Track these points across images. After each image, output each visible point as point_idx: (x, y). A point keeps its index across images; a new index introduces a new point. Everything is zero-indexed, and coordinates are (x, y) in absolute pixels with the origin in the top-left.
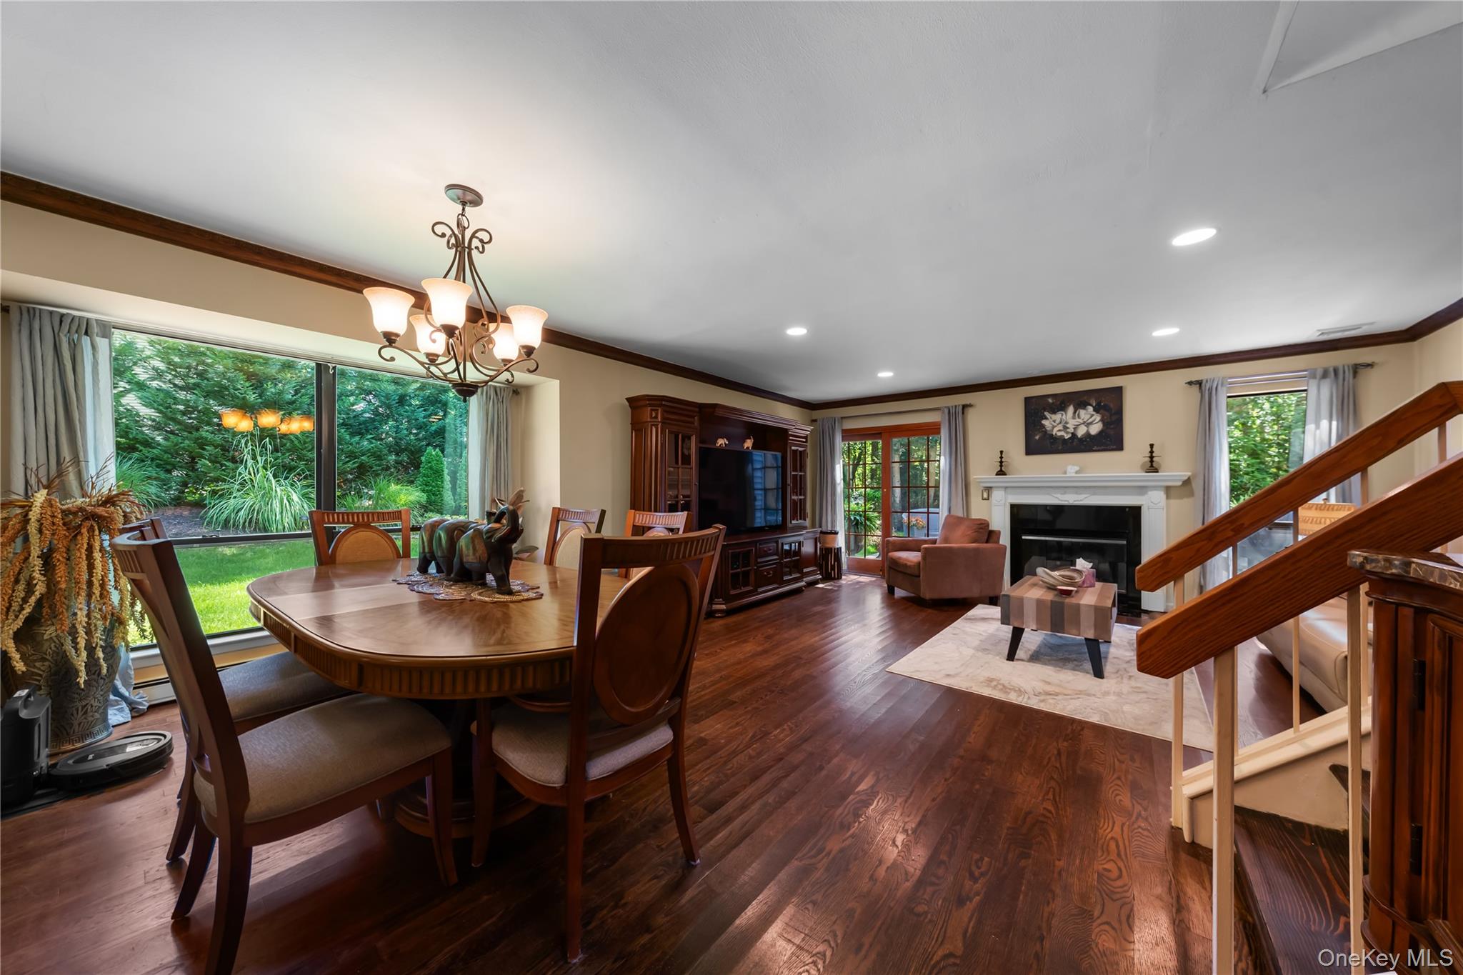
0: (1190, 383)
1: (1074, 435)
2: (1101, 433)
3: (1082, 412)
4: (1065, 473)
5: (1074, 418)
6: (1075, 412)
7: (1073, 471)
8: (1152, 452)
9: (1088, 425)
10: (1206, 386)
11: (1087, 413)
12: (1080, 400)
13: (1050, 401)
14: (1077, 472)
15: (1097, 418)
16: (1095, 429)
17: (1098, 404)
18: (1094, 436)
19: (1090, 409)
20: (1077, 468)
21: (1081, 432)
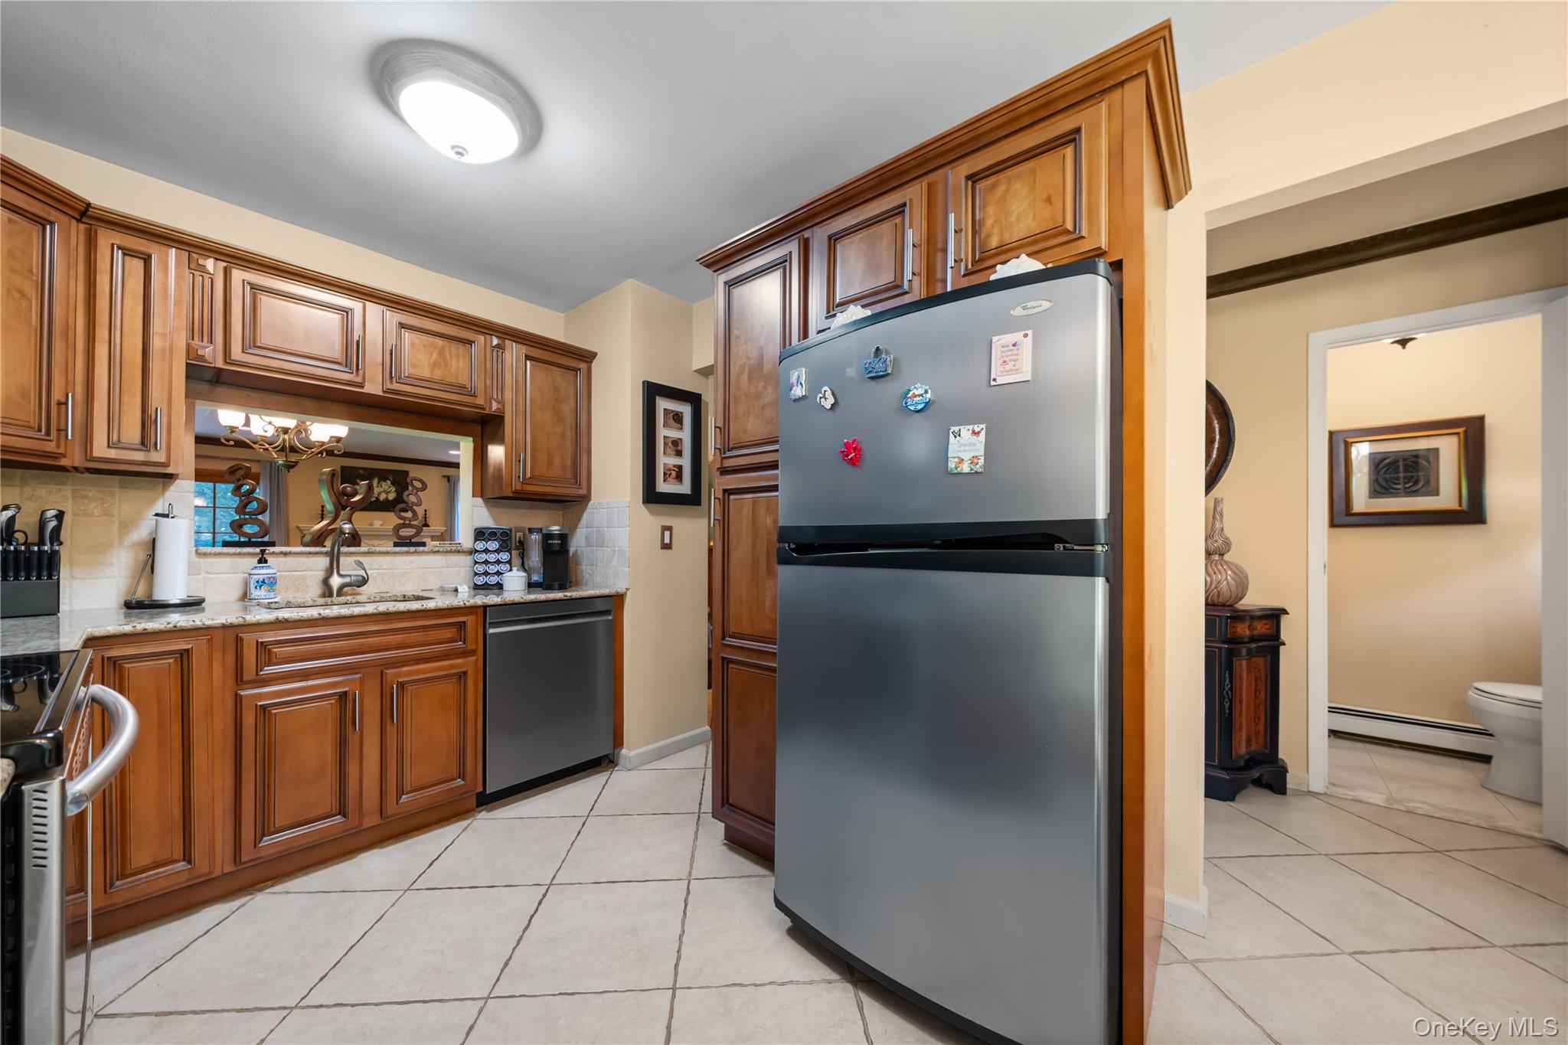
0: (444, 476)
1: (377, 499)
2: (395, 499)
3: (384, 484)
4: (371, 525)
5: (378, 487)
6: (379, 483)
7: (379, 524)
8: (426, 515)
9: (387, 493)
10: (451, 479)
11: (386, 485)
12: (383, 475)
13: (361, 472)
14: (381, 525)
15: (393, 489)
16: (392, 496)
17: (394, 480)
18: (392, 501)
19: (389, 482)
20: (381, 522)
21: (383, 497)
